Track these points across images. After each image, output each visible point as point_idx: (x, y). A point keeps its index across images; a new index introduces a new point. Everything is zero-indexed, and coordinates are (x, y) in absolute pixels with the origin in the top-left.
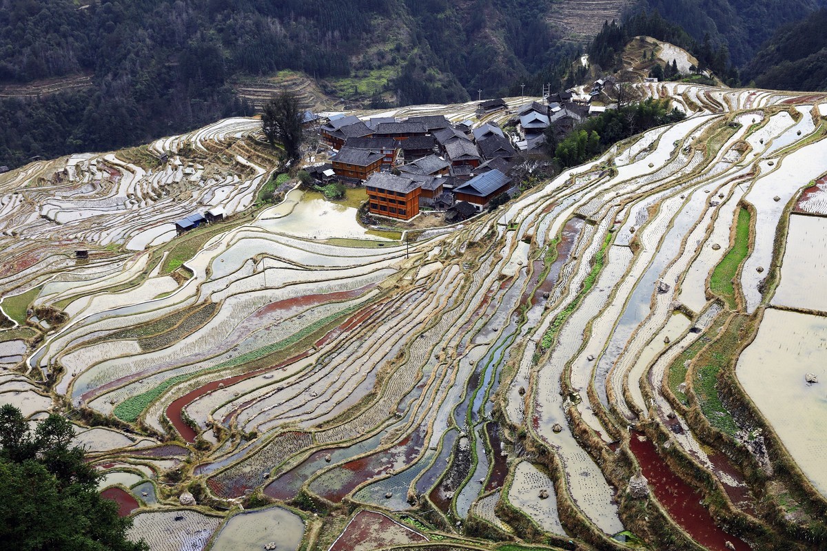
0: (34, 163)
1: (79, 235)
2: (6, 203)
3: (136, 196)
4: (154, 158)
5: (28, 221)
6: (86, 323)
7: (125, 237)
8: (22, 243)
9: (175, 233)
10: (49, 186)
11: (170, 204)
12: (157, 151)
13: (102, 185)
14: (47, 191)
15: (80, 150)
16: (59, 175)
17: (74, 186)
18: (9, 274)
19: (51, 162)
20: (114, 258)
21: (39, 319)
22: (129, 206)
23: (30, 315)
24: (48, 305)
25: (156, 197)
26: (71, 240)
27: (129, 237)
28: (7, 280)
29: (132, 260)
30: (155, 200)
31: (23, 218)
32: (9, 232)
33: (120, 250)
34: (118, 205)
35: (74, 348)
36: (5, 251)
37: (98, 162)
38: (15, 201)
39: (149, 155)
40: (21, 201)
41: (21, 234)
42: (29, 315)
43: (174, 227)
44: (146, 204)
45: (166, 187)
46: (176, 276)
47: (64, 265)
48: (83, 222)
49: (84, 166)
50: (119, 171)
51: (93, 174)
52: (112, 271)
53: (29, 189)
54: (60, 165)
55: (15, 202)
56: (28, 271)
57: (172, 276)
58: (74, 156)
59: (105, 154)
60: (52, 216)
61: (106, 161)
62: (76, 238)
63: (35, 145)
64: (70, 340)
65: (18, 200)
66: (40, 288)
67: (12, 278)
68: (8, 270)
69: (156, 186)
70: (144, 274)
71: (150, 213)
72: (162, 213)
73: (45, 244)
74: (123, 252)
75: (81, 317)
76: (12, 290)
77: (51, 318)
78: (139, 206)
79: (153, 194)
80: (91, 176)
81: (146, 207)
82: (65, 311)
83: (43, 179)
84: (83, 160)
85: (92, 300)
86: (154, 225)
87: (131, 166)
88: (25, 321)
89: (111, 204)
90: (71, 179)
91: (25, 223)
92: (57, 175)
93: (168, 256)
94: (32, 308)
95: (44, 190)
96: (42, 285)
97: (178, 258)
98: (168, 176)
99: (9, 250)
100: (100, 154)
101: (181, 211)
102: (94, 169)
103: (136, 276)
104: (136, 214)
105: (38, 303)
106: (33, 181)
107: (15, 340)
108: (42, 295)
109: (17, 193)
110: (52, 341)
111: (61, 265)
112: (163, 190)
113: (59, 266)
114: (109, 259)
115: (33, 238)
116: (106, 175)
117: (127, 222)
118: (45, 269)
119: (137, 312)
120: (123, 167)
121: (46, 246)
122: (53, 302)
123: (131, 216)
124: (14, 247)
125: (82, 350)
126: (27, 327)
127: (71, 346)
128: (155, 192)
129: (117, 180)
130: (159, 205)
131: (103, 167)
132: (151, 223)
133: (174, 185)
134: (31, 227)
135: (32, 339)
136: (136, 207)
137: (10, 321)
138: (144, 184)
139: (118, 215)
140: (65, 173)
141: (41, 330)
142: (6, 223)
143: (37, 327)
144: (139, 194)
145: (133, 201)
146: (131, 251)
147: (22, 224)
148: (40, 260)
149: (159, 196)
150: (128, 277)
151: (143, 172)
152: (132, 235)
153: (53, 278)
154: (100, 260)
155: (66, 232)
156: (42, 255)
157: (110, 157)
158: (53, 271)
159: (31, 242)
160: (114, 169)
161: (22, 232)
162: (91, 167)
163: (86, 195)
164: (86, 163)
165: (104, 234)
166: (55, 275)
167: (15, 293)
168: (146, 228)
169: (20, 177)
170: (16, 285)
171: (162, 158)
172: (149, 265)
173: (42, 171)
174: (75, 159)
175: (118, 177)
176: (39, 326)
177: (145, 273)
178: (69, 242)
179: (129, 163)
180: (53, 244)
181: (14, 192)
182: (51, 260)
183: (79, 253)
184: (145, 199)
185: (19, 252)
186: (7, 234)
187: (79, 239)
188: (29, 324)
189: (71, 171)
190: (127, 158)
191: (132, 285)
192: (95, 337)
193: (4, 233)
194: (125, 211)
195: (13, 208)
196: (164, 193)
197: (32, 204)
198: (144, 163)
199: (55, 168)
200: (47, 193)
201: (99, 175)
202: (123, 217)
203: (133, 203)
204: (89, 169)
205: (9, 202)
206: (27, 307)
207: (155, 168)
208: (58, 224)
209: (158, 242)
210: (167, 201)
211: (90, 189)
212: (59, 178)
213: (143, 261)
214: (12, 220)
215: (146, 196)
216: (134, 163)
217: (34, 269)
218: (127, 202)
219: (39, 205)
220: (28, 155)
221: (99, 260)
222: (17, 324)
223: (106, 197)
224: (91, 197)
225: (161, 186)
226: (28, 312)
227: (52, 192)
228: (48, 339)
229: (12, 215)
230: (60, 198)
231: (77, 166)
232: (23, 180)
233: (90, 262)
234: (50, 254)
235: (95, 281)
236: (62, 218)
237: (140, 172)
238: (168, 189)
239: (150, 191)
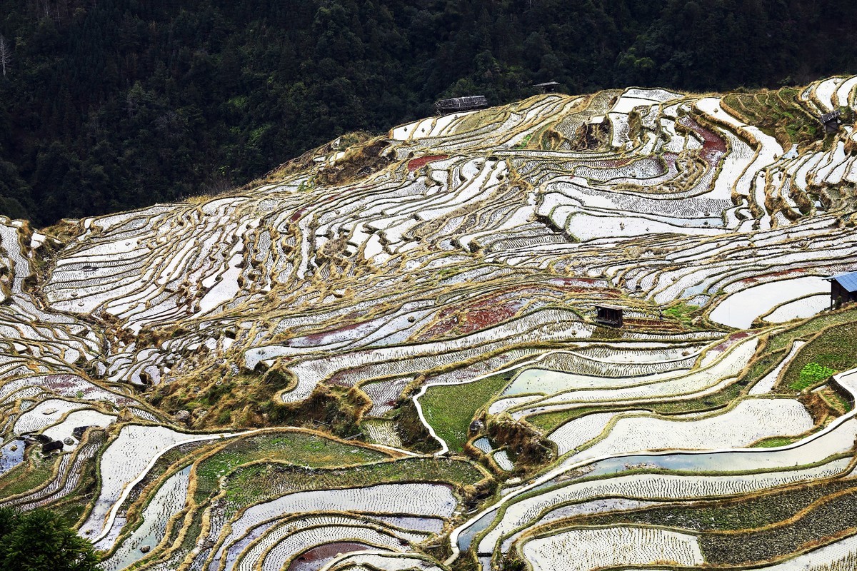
0: (542, 96)
1: (611, 271)
2: (469, 177)
3: (752, 201)
4: (807, 119)
5: (508, 225)
6: (591, 475)
7: (711, 291)
8: (486, 270)
9: (826, 302)
10: (564, 154)
11: (827, 232)
12: (819, 105)
13: (681, 165)
14: (559, 162)
15: (647, 81)
16: (590, 131)
17: (618, 160)
18: (447, 334)
19: (580, 100)
20: (678, 337)
21: (494, 446)
22: (733, 222)
23: (476, 432)
24: (517, 418)
25: (797, 211)
26: (590, 281)
27: (721, 293)
28: (442, 347)
29: (721, 347)
30: (793, 218)
31: (499, 216)
32: (465, 241)
33: (694, 321)
34: (707, 216)
35: (556, 525)
36: (450, 282)
37: (681, 112)
38: (489, 174)
39: (797, 111)
40: (500, 178)
41: (488, 250)
42: (474, 433)
43: (827, 287)
44: (772, 223)
45: (824, 190)
46: (814, 402)
47: (567, 333)
48: (624, 243)
49: (648, 118)
50: (723, 140)
51: (665, 137)
52: (670, 366)
53: (522, 153)
54: (597, 107)
55: (487, 179)
56: (489, 335)
57: (802, 401)
58: (631, 92)
59: (701, 96)
60: (559, 220)
61: (699, 112)
62: (603, 277)
63: (552, 58)
64: (550, 506)
65: (495, 173)
66: (509, 376)
67: (452, 345)
68: (448, 326)
69: (802, 184)
70: (740, 386)
71: (776, 246)
72: (804, 249)
73: (537, 280)
74: (701, 326)
75: (584, 457)
76: (449, 370)
77: (518, 449)
78: (755, 227)
79: (791, 203)
80: (661, 142)
81: (772, 231)
82: (552, 438)
83: (556, 136)
84: (650, 103)
85: (614, 424)
86: (780, 274)
87: (753, 131)
88: (464, 445)
89: (693, 212)
90: (615, 144)
91: (501, 228)
92: (588, 129)
93: (802, 352)
94: (483, 420)
95: (554, 160)
96: (513, 373)
97: (824, 360)
98: (833, 165)
99: (457, 282)
100: (687, 94)
101: (849, 251)
102: (670, 127)
103: (722, 386)
104: (745, 244)
105: (497, 410)
106: (533, 138)
107: (434, 484)
108: (508, 393)
109: (493, 159)
110: (512, 501)
111: (561, 334)
112: (816, 197)
113: (556, 334)
114: (667, 338)
115: (512, 262)
116: (693, 144)
117: (722, 258)
118: (526, 337)
119: (709, 470)
120: (733, 131)
121: (535, 286)
122: (528, 413)
123: (733, 245)
124: (469, 276)
125: (572, 534)
126: (465, 458)
127: (550, 519)
128: (796, 200)
129: (714, 160)
130: (802, 230)
131: (688, 126)
132: (776, 269)
133: (844, 189)
134: (513, 237)
135: (472, 488)
136: (747, 227)
137: (432, 439)
138: (776, 177)
139: (703, 240)
140: (606, 127)
141: (492, 470)
142: (460, 221)
143: (486, 463)
144: (761, 200)
145: (743, 212)
146: (720, 326)
147: (494, 228)
148: (518, 314)
149: (805, 209)
150: (704, 385)
151: (778, 150)
152: (728, 290)
153: (539, 359)
154: (648, 337)
155: (584, 262)
156: (525, 303)
157: (710, 104)
158: (541, 343)
159: (505, 271)
160: (715, 134)
161: (492, 245)
162: (663, 122)
163: (641, 183)
164: (656, 111)
165: (666, 278)
166: (544, 353)
167: (453, 380)
168: (761, 280)
169: (509, 124)
170: (459, 362)
171: (827, 123)
172: (754, 367)
173: (556, 117)
174: (630, 100)
175: (719, 154)
176: (492, 462)
177: (743, 383)
178: (586, 285)
179: (749, 124)
180: (551, 282)
181: (490, 155)
182: (541, 318)
183: (603, 313)
184: (770, 212)
185: (479, 289)
186: (458, 246)
187: (609, 281)
188: (469, 453)
189: (619, 124)
190: (747, 113)
191: (709, 404)
192: (605, 510)
193: (453, 243)
194: (722, 232)
195: (483, 191)
196: (818, 204)
197: (522, 187)
198: (783, 128)
199: (585, 113)
200: (559, 167)
201: (677, 143)
202: (714, 245)
203: (742, 218)
204: (659, 126)
205: (477, 176)
206: (472, 415)
207: (806, 143)
208: (571, 239)
209: (783, 316)
210: (819, 224)
211: (653, 171)
212: (589, 138)
213: (742, 355)
214: (475, 215)
215: (774, 204)
216: (760, 127)
217: (501, 332)
218: (730, 214)
219: (537, 191)
220: (531, 77)
221: (644, 337)
222: (445, 449)
223: (685, 195)
224: (652, 191)
225: (813, 187)
226: (473, 426)
227: (570, 167)
228: (507, 494)
229: (477, 206)
230: (584, 183)
231: (633, 116)
232: (512, 132)
233: (624, 338)
234: (540, 305)
235: (629, 382)
236: (582, 228)
237: (770, 147)
238: (828, 196)
239: (785, 196)
